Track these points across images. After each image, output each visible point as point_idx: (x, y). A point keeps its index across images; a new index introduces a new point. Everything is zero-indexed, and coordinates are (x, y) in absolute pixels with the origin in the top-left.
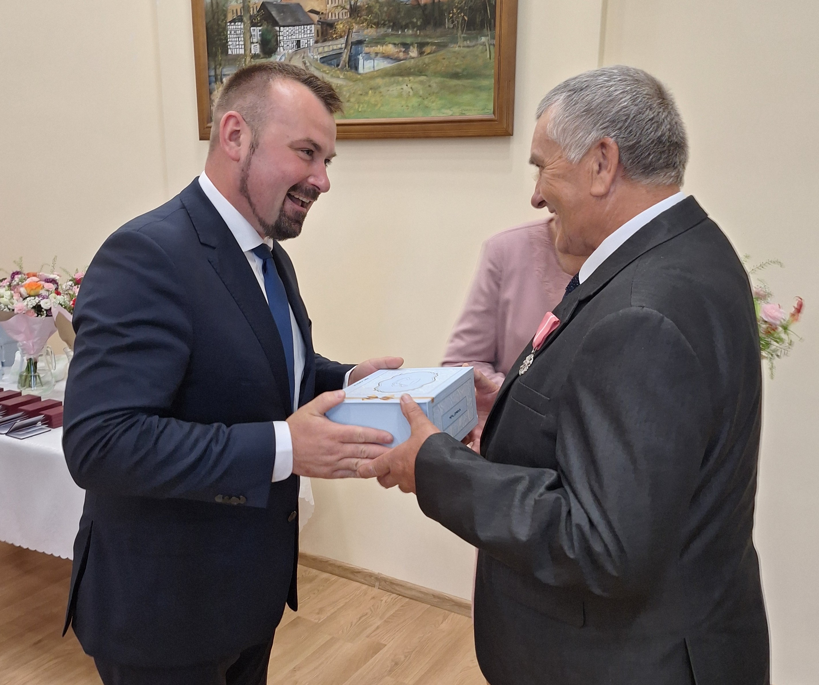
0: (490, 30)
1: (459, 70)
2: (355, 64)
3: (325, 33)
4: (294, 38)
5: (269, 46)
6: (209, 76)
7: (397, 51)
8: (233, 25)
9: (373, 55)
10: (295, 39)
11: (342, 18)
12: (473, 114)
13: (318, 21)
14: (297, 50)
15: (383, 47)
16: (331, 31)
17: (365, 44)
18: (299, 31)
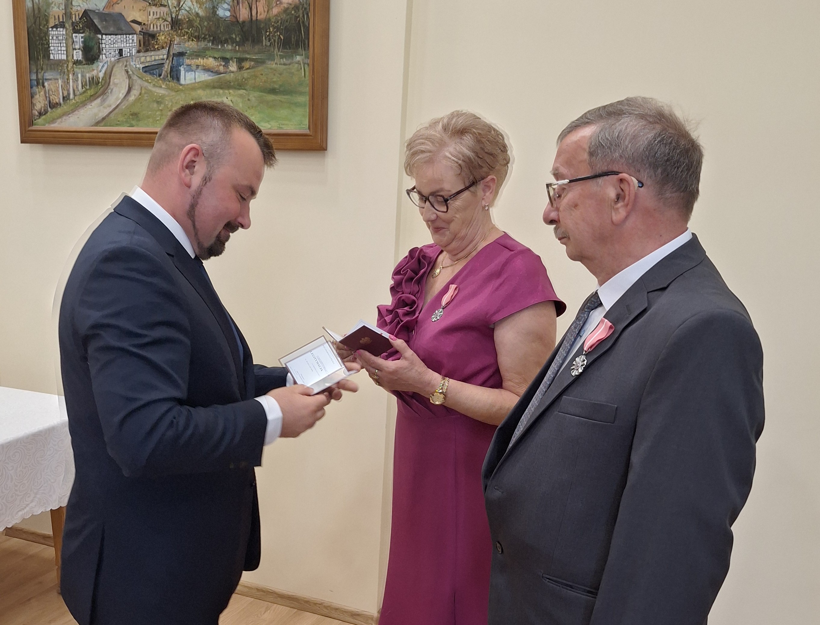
0: (305, 50)
1: (276, 86)
2: (177, 75)
3: (147, 43)
4: (116, 46)
5: (91, 53)
6: (31, 80)
7: (217, 65)
8: (55, 31)
9: (194, 68)
10: (118, 47)
11: (163, 30)
12: (291, 128)
13: (140, 31)
14: (119, 58)
15: (204, 61)
16: (153, 42)
17: (186, 56)
18: (121, 40)
